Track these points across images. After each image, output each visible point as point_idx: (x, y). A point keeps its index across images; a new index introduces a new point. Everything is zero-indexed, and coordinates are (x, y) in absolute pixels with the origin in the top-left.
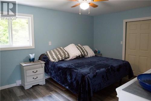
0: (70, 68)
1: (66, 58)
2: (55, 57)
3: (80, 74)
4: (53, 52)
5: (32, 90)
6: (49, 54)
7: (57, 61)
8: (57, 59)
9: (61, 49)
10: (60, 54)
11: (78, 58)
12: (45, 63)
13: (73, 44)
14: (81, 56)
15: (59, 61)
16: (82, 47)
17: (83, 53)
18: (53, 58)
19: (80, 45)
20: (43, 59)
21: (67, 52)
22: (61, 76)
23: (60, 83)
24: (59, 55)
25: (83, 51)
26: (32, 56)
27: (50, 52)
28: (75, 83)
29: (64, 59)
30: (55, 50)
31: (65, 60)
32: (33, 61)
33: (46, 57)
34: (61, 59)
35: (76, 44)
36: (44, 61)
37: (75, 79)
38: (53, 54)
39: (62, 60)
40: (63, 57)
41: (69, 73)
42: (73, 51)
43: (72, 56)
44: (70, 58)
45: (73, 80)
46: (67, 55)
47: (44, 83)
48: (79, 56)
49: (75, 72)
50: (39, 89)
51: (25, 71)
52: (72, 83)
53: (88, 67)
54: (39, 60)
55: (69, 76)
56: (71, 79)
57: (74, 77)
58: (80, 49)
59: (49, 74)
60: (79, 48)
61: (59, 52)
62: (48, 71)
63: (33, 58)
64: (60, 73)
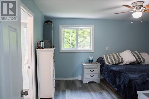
0: (120, 72)
1: (120, 63)
2: (110, 61)
3: (127, 78)
4: (108, 57)
5: (88, 85)
6: (105, 58)
7: (111, 64)
8: (111, 62)
9: (116, 54)
10: (115, 58)
11: (132, 64)
12: (101, 65)
13: (129, 51)
14: (136, 62)
15: (112, 65)
16: (139, 54)
17: (138, 60)
18: (108, 61)
19: (136, 52)
20: (100, 62)
21: (121, 57)
22: (112, 77)
23: (110, 84)
24: (113, 60)
25: (139, 58)
26: (91, 58)
27: (106, 56)
28: (122, 85)
29: (117, 63)
30: (111, 55)
31: (119, 64)
32: (92, 63)
33: (102, 60)
34: (114, 63)
35: (132, 51)
36: (100, 63)
37: (123, 82)
38: (109, 58)
39: (116, 64)
40: (117, 61)
41: (118, 76)
42: (128, 57)
43: (126, 61)
44: (124, 63)
45: (121, 83)
46: (121, 60)
47: (99, 81)
48: (134, 62)
49: (124, 76)
50: (94, 86)
51: (84, 69)
52: (120, 85)
53: (139, 73)
54: (97, 62)
55: (118, 79)
56: (120, 81)
57: (122, 80)
58: (136, 56)
59: (103, 74)
60: (135, 54)
61: (114, 56)
62: (103, 72)
63: (92, 59)
64: (111, 75)
